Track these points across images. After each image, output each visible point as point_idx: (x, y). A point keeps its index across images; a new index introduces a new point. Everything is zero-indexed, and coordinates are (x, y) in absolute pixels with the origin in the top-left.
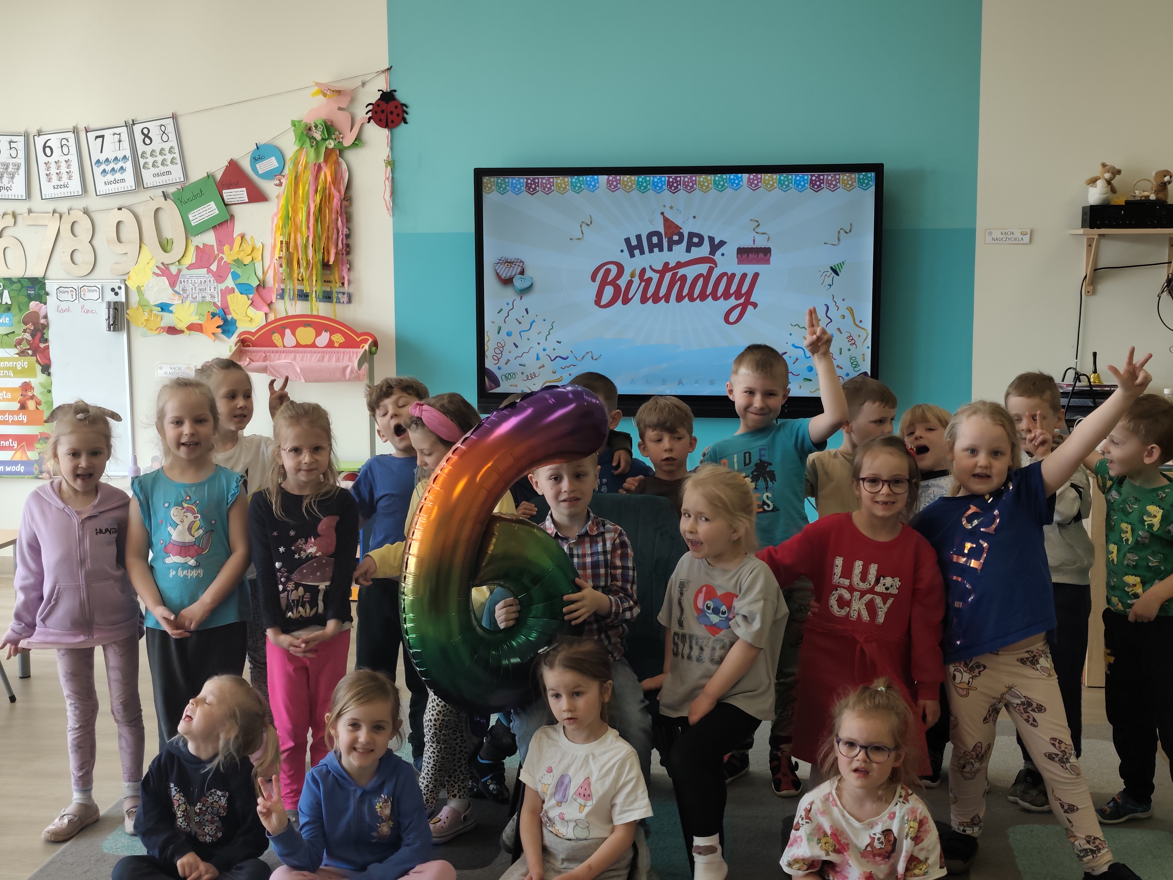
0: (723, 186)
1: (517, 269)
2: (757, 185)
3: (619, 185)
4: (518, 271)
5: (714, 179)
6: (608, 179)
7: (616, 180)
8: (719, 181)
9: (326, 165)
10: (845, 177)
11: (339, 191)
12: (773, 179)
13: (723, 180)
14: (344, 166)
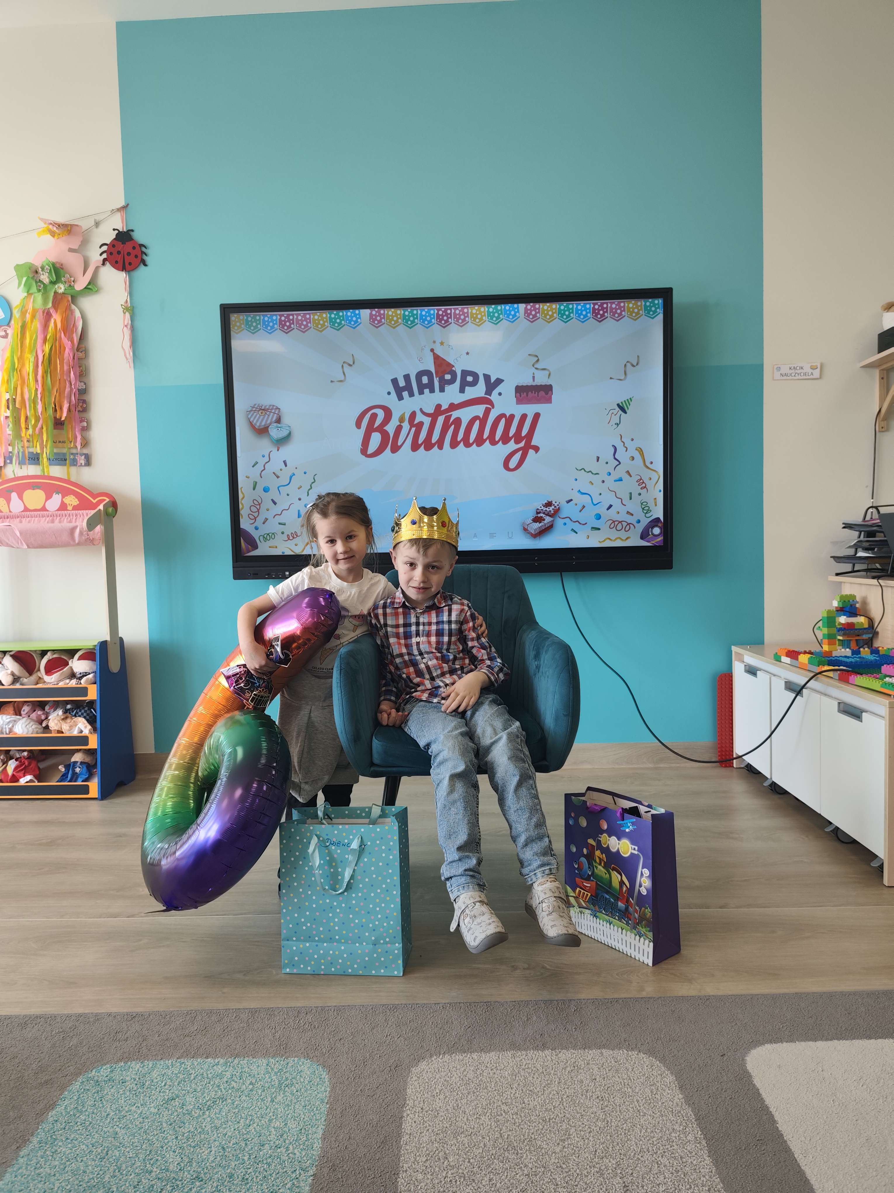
0: (498, 318)
1: (273, 416)
2: (534, 316)
3: (383, 320)
4: (274, 419)
5: (488, 311)
6: (371, 314)
7: (380, 315)
8: (494, 313)
9: (57, 312)
10: (630, 304)
11: (72, 342)
12: (552, 309)
13: (497, 311)
14: (77, 314)
